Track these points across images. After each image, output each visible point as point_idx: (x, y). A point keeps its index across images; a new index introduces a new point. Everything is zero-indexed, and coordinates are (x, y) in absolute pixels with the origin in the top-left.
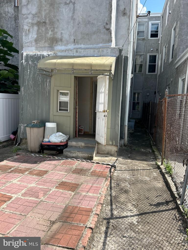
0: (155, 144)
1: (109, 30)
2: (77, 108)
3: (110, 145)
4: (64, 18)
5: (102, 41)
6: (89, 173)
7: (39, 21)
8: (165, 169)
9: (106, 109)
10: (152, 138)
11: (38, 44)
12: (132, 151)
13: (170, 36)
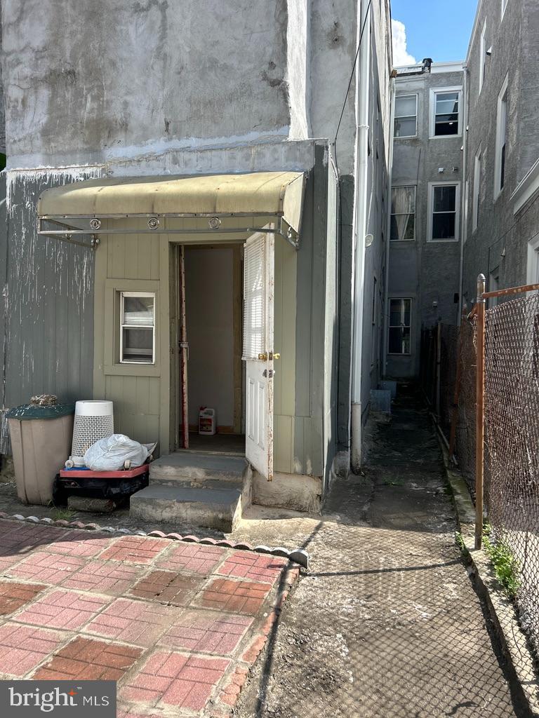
0: (456, 463)
1: (279, 87)
2: (185, 350)
3: (295, 473)
4: (133, 55)
5: (258, 123)
6: (199, 595)
7: (55, 71)
8: (490, 566)
9: (270, 348)
10: (446, 440)
11: (53, 144)
12: (378, 491)
13: (493, 122)
